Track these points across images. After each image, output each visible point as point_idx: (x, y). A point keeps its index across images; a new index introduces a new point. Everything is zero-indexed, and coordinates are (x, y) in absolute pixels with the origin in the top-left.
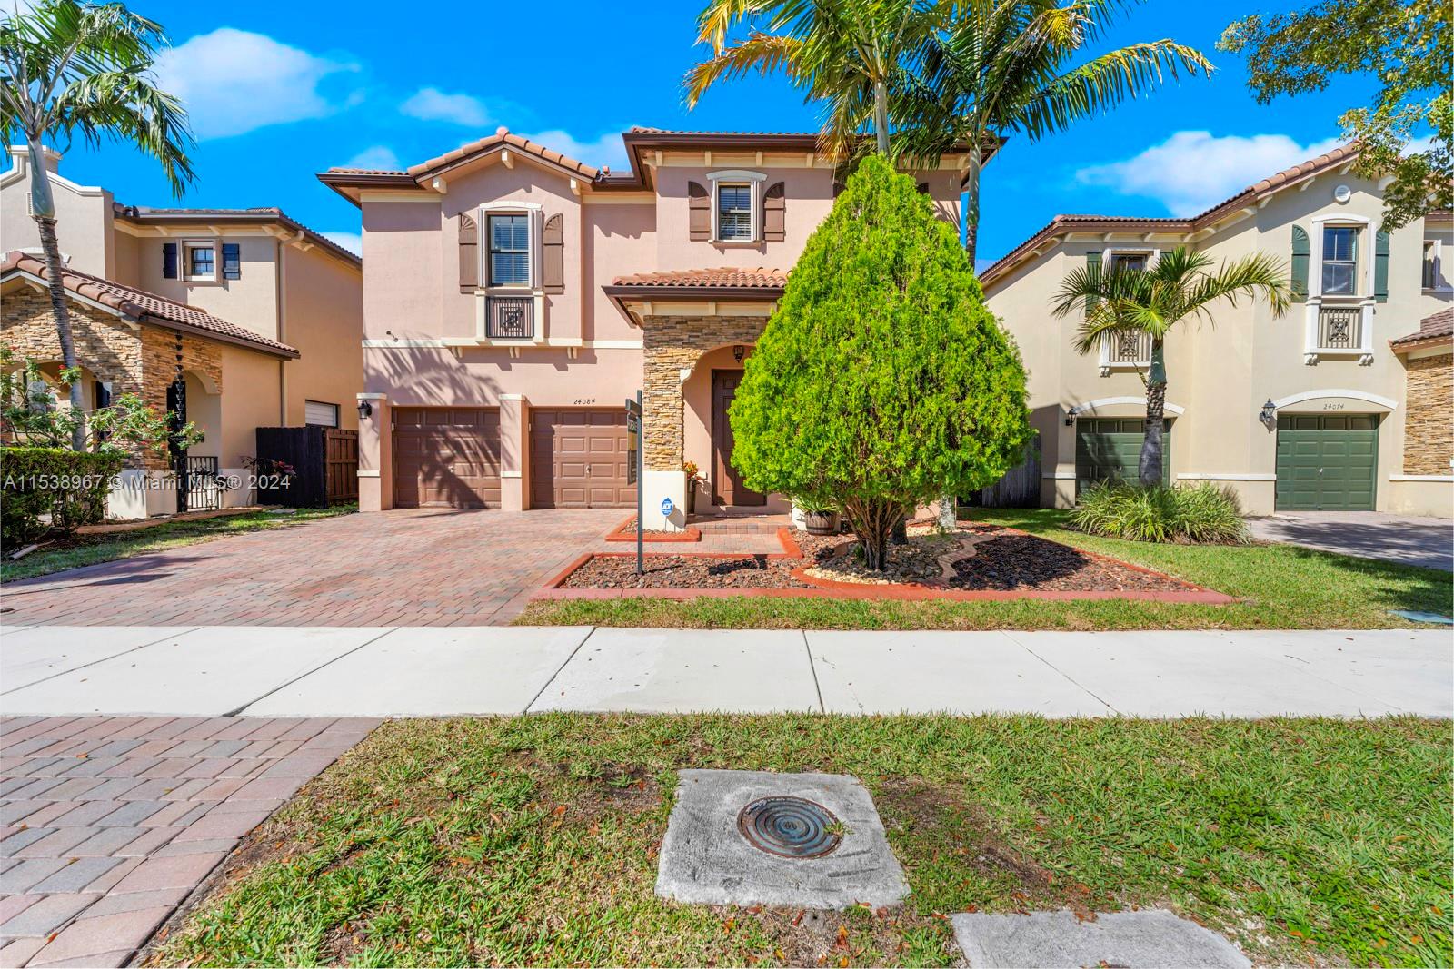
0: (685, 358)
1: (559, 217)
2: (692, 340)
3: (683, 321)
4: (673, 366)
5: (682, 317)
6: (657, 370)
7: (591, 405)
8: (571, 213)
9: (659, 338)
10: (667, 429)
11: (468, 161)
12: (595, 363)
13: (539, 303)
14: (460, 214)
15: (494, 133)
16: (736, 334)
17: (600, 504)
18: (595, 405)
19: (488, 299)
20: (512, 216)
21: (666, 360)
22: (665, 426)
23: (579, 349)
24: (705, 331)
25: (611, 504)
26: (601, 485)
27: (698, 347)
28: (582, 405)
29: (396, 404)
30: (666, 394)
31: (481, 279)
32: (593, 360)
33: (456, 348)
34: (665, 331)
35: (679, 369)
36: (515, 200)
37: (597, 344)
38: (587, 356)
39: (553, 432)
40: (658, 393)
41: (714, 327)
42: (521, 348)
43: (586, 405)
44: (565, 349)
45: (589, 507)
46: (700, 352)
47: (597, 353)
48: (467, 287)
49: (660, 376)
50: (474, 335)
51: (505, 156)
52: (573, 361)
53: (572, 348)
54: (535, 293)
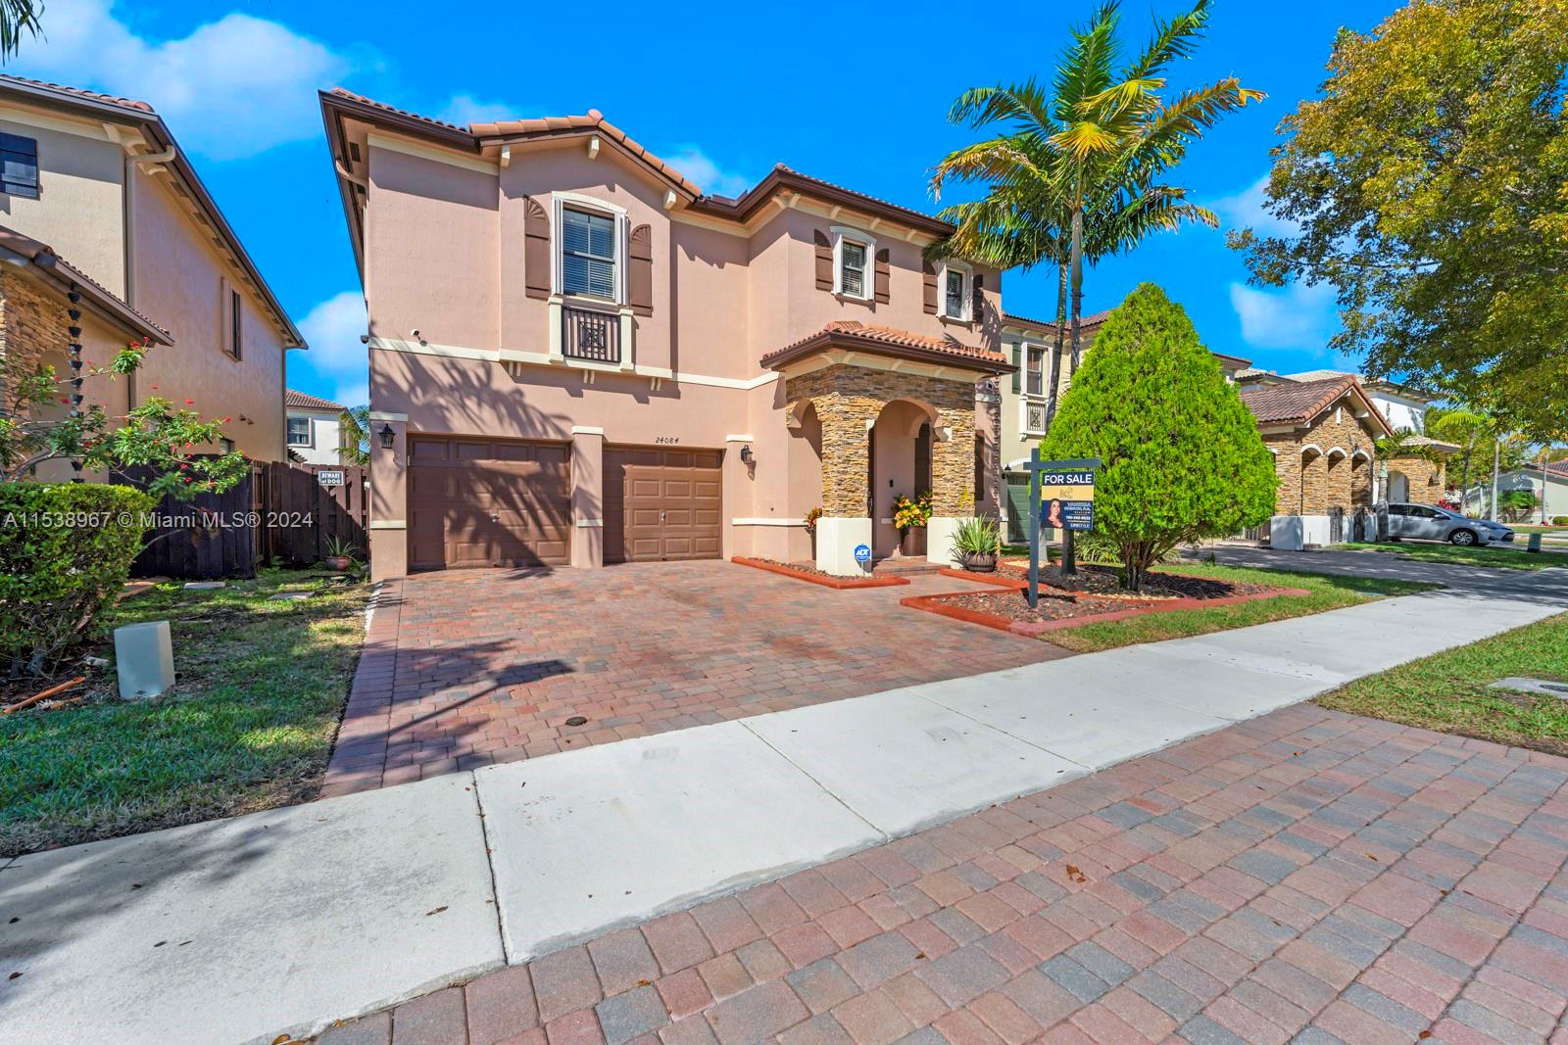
0: (871, 408)
1: (646, 228)
2: (876, 392)
3: (871, 373)
4: (861, 416)
5: (868, 369)
6: (849, 419)
7: (674, 444)
8: (660, 228)
9: (851, 387)
10: (857, 477)
11: (550, 137)
12: (679, 398)
13: (626, 323)
14: (526, 197)
15: (586, 113)
16: (908, 390)
17: (674, 555)
18: (678, 444)
19: (564, 308)
20: (589, 214)
21: (857, 409)
22: (856, 473)
23: (665, 381)
24: (886, 385)
25: (687, 555)
26: (677, 534)
27: (882, 399)
28: (664, 444)
29: (420, 428)
30: (856, 442)
31: (556, 282)
32: (677, 395)
33: (515, 364)
34: (856, 380)
35: (865, 419)
36: (594, 196)
37: (681, 377)
38: (670, 389)
39: (624, 472)
40: (850, 441)
41: (893, 381)
42: (598, 373)
43: (669, 444)
44: (648, 379)
45: (664, 560)
46: (883, 404)
47: (680, 387)
48: (537, 290)
49: (852, 424)
50: (545, 350)
51: (595, 144)
52: (656, 394)
53: (657, 379)
54: (622, 311)
